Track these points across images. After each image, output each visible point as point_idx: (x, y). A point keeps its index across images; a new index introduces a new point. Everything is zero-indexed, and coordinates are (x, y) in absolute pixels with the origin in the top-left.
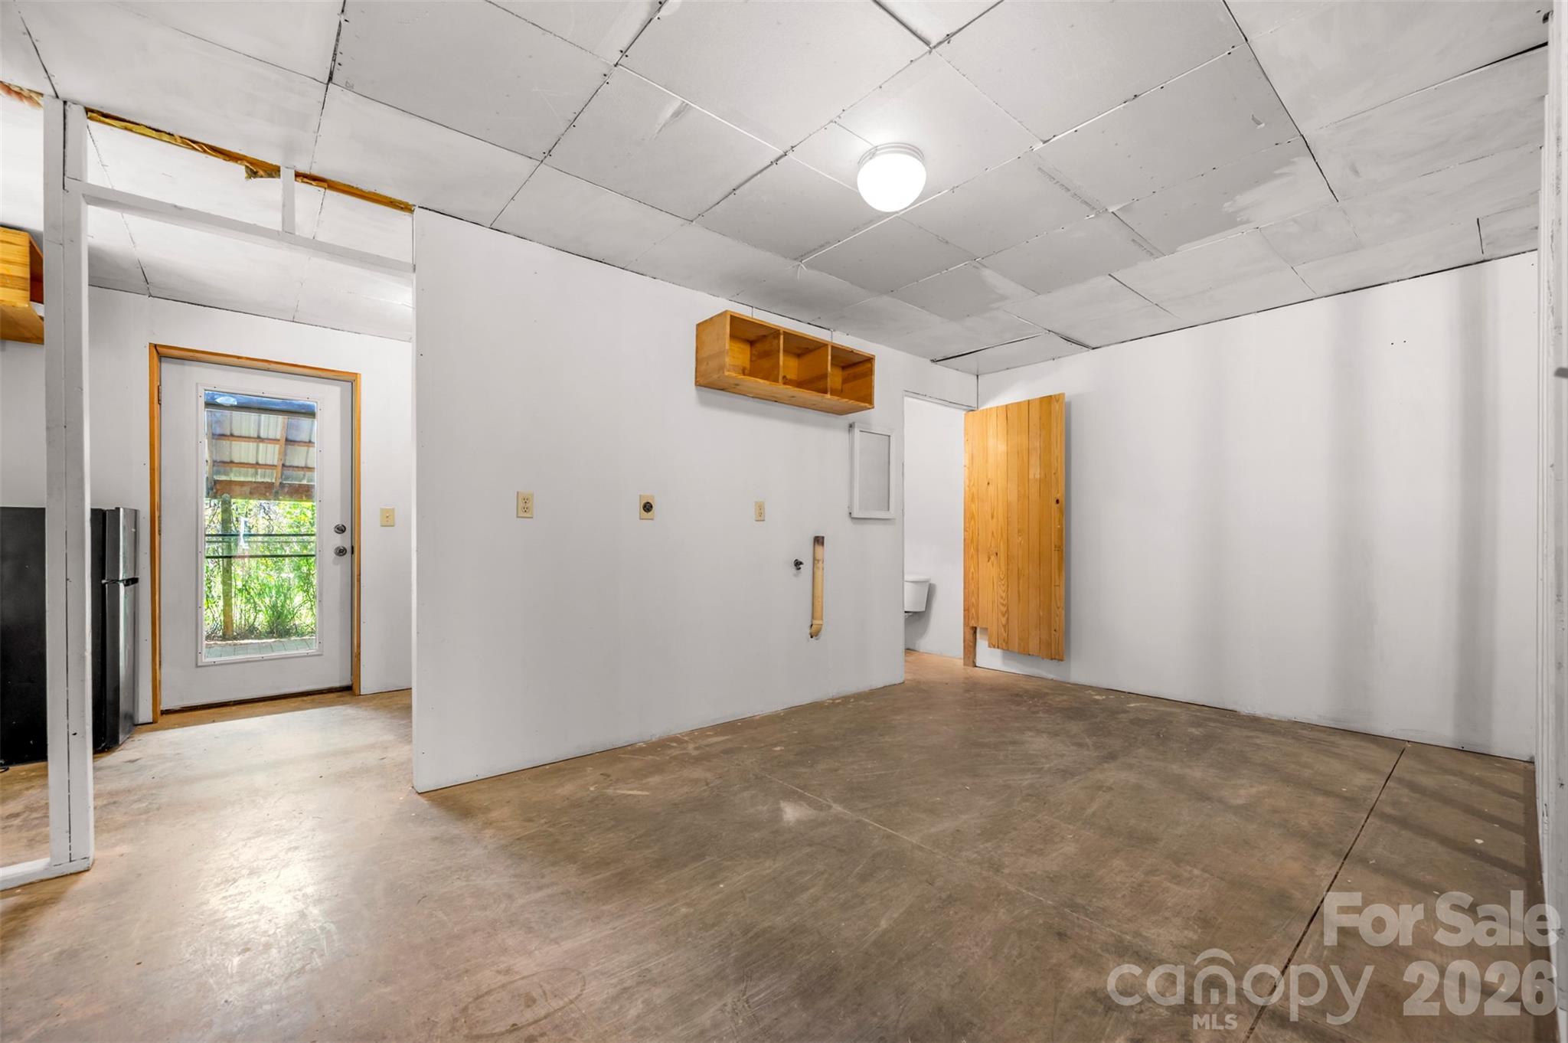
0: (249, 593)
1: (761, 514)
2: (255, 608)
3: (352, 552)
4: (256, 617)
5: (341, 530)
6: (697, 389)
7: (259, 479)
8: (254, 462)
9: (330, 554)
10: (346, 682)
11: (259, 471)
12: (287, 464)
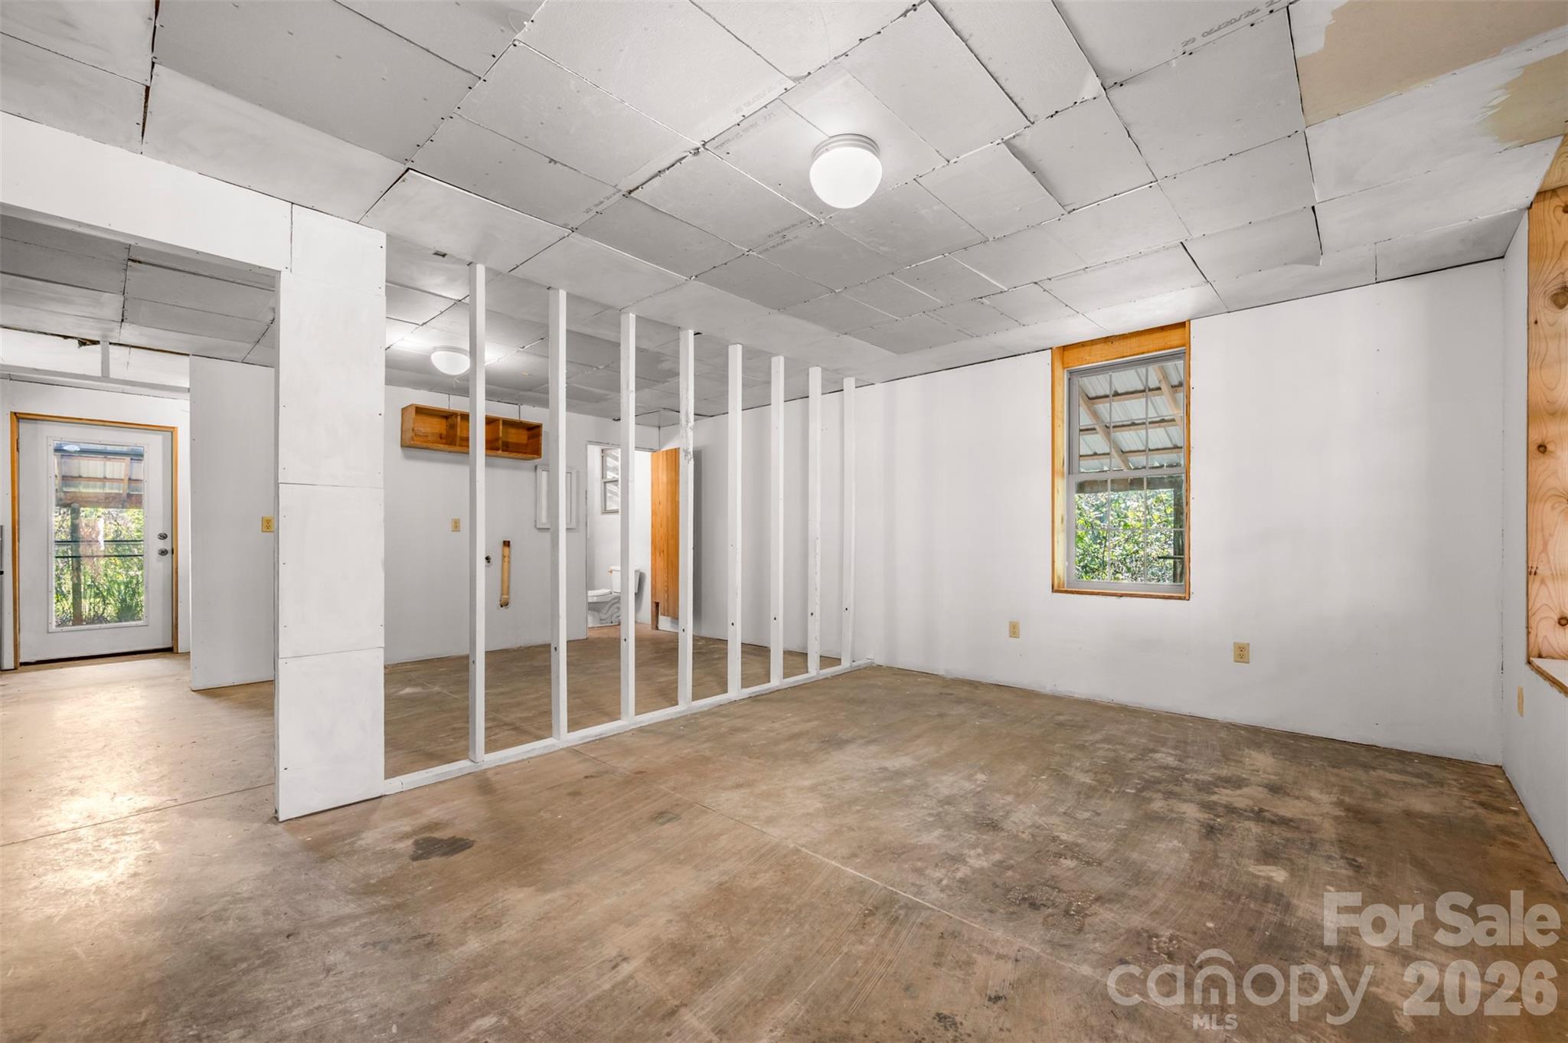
0: (98, 589)
1: (456, 527)
2: (104, 601)
3: (173, 553)
4: (104, 609)
5: (163, 537)
6: (402, 450)
7: (108, 491)
8: (102, 476)
9: (154, 554)
10: (169, 645)
11: (107, 483)
12: (133, 477)
